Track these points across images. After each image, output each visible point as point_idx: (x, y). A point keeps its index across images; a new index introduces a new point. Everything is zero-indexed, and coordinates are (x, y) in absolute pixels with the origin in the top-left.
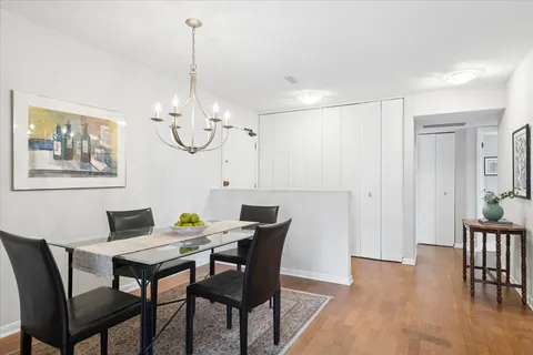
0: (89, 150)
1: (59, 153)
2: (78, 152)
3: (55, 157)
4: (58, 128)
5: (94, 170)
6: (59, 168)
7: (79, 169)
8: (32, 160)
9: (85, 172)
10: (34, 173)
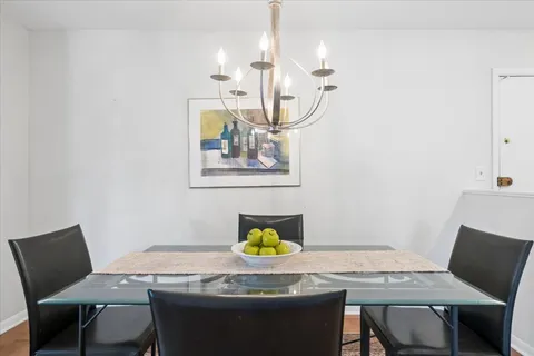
0: (256, 145)
1: (226, 152)
2: (245, 149)
3: (224, 156)
4: (226, 126)
5: (263, 167)
6: (226, 166)
7: (245, 167)
8: (204, 160)
9: (252, 170)
10: (207, 172)
